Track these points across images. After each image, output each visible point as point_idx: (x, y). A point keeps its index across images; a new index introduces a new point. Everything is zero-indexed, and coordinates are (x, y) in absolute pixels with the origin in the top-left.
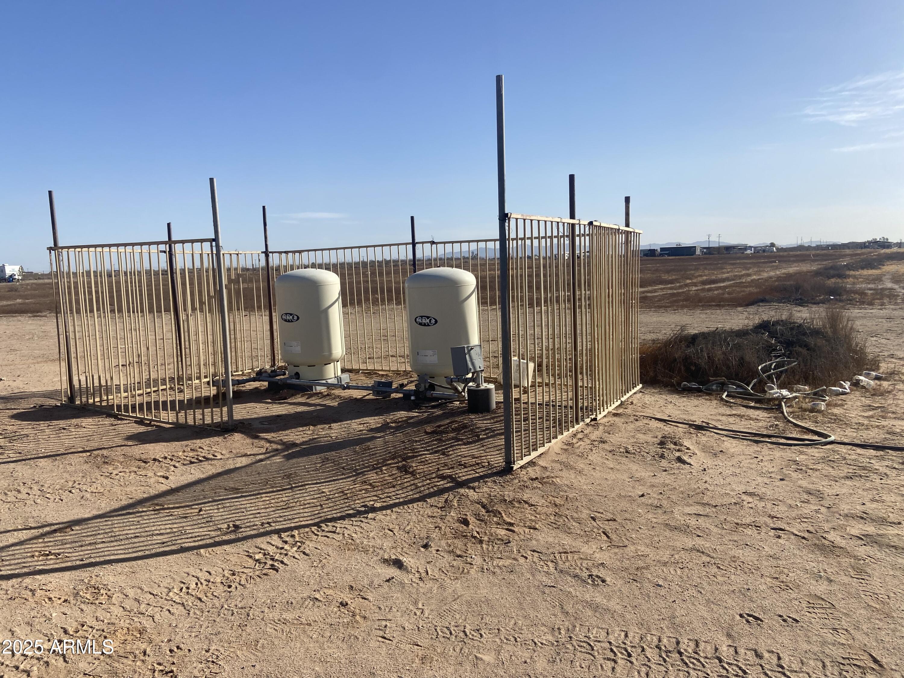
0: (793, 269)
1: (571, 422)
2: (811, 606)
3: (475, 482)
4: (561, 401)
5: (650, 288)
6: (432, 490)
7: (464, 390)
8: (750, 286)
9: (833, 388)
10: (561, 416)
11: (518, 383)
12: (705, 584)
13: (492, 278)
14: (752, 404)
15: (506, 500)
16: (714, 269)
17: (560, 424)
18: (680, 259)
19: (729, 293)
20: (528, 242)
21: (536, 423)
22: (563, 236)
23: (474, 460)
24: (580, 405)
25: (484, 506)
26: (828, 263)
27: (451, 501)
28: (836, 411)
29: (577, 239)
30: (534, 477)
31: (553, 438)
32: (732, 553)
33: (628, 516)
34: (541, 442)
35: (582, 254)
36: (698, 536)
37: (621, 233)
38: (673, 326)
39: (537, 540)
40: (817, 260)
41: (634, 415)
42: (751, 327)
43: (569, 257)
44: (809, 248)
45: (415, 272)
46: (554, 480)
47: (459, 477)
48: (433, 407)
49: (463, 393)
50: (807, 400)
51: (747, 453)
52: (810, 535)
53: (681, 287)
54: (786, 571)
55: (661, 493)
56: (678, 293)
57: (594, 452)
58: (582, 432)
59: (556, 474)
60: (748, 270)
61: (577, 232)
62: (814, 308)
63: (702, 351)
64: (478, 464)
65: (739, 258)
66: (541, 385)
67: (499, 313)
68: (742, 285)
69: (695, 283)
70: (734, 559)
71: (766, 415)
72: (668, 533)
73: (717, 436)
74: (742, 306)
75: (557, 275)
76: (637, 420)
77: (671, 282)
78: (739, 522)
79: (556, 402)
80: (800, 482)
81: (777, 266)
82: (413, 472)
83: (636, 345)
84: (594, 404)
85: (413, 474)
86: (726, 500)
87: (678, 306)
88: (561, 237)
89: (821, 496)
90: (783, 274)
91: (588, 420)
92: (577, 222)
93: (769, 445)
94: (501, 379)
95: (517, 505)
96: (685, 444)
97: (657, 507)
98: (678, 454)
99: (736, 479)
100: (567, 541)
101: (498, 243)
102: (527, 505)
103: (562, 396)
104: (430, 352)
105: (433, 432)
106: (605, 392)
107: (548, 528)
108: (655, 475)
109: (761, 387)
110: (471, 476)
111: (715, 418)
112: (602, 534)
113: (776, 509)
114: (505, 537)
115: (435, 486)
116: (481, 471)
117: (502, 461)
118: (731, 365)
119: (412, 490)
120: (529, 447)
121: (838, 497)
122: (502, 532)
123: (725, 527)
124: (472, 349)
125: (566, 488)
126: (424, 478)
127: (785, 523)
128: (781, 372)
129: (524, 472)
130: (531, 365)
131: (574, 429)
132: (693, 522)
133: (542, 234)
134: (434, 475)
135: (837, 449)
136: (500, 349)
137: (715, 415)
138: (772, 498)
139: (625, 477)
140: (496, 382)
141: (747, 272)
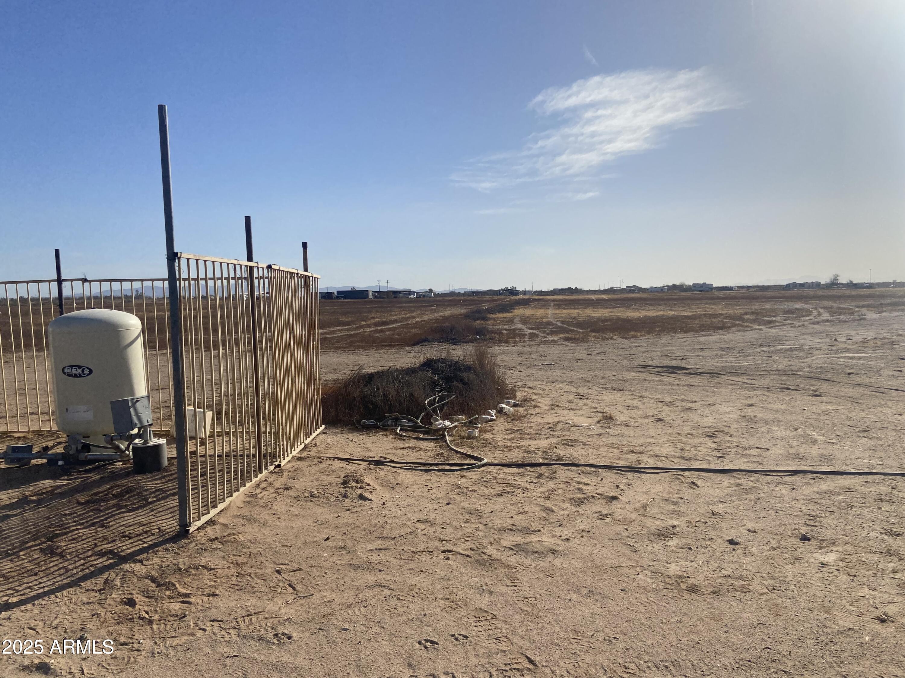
0: (447, 312)
1: (254, 471)
2: (477, 620)
3: (142, 554)
4: (243, 450)
5: (329, 330)
6: (87, 571)
7: (127, 448)
8: (415, 328)
9: (484, 416)
10: (244, 466)
11: (193, 434)
12: (387, 618)
13: (161, 320)
14: (422, 436)
15: (180, 569)
16: (384, 312)
17: (242, 475)
18: (354, 302)
19: (398, 334)
20: (202, 282)
21: (215, 477)
22: (241, 278)
23: (141, 528)
24: (263, 452)
25: (153, 580)
26: (474, 307)
27: (112, 581)
28: (487, 436)
29: (256, 281)
30: (214, 537)
31: (235, 491)
32: (409, 582)
33: (314, 563)
34: (221, 497)
35: (262, 296)
36: (380, 571)
37: (300, 277)
38: (351, 366)
39: (217, 608)
40: (466, 305)
41: (318, 458)
42: (417, 366)
43: (248, 298)
44: (459, 294)
45: (61, 313)
46: (236, 537)
47: (122, 551)
48: (88, 471)
49: (127, 452)
50: (464, 428)
51: (419, 483)
52: (472, 552)
53: (357, 328)
54: (455, 590)
55: (345, 533)
56: (354, 334)
57: (278, 500)
58: (266, 480)
59: (238, 530)
60: (413, 313)
61: (256, 275)
62: (466, 347)
63: (378, 389)
64: (146, 532)
65: (405, 302)
66: (220, 434)
67: (170, 358)
68: (409, 326)
69: (369, 325)
70: (411, 587)
71: (433, 445)
72: (352, 573)
73: (393, 470)
74: (409, 346)
75: (236, 316)
76: (321, 462)
77: (348, 324)
78: (414, 550)
79: (237, 451)
80: (462, 504)
81: (435, 310)
82: (61, 553)
83: (318, 386)
84: (278, 450)
85: (62, 555)
86: (403, 531)
87: (354, 346)
88: (239, 278)
89: (479, 514)
90: (440, 317)
91: (271, 468)
92: (256, 265)
93: (436, 472)
94: (173, 431)
95: (193, 572)
96: (366, 480)
97: (342, 548)
98: (359, 492)
99: (410, 508)
100: (250, 602)
101: (166, 283)
102: (205, 570)
103: (243, 444)
104: (82, 408)
105: (88, 502)
106: (288, 436)
107: (230, 592)
108: (339, 516)
109: (428, 420)
110: (138, 548)
111: (392, 452)
112: (288, 587)
113: (444, 533)
114: (180, 611)
115: (91, 566)
116: (150, 540)
117: (176, 524)
118: (402, 401)
119: (60, 575)
120: (208, 505)
121: (492, 514)
122: (176, 607)
123: (403, 557)
124: (137, 401)
125: (249, 544)
126: (77, 559)
127: (452, 544)
128: (443, 405)
129: (202, 533)
130: (209, 414)
131: (257, 479)
132: (374, 557)
133: (218, 275)
134: (90, 553)
135: (489, 470)
136: (172, 398)
137: (391, 449)
138: (441, 522)
139: (310, 522)
140: (168, 435)
141: (412, 315)
